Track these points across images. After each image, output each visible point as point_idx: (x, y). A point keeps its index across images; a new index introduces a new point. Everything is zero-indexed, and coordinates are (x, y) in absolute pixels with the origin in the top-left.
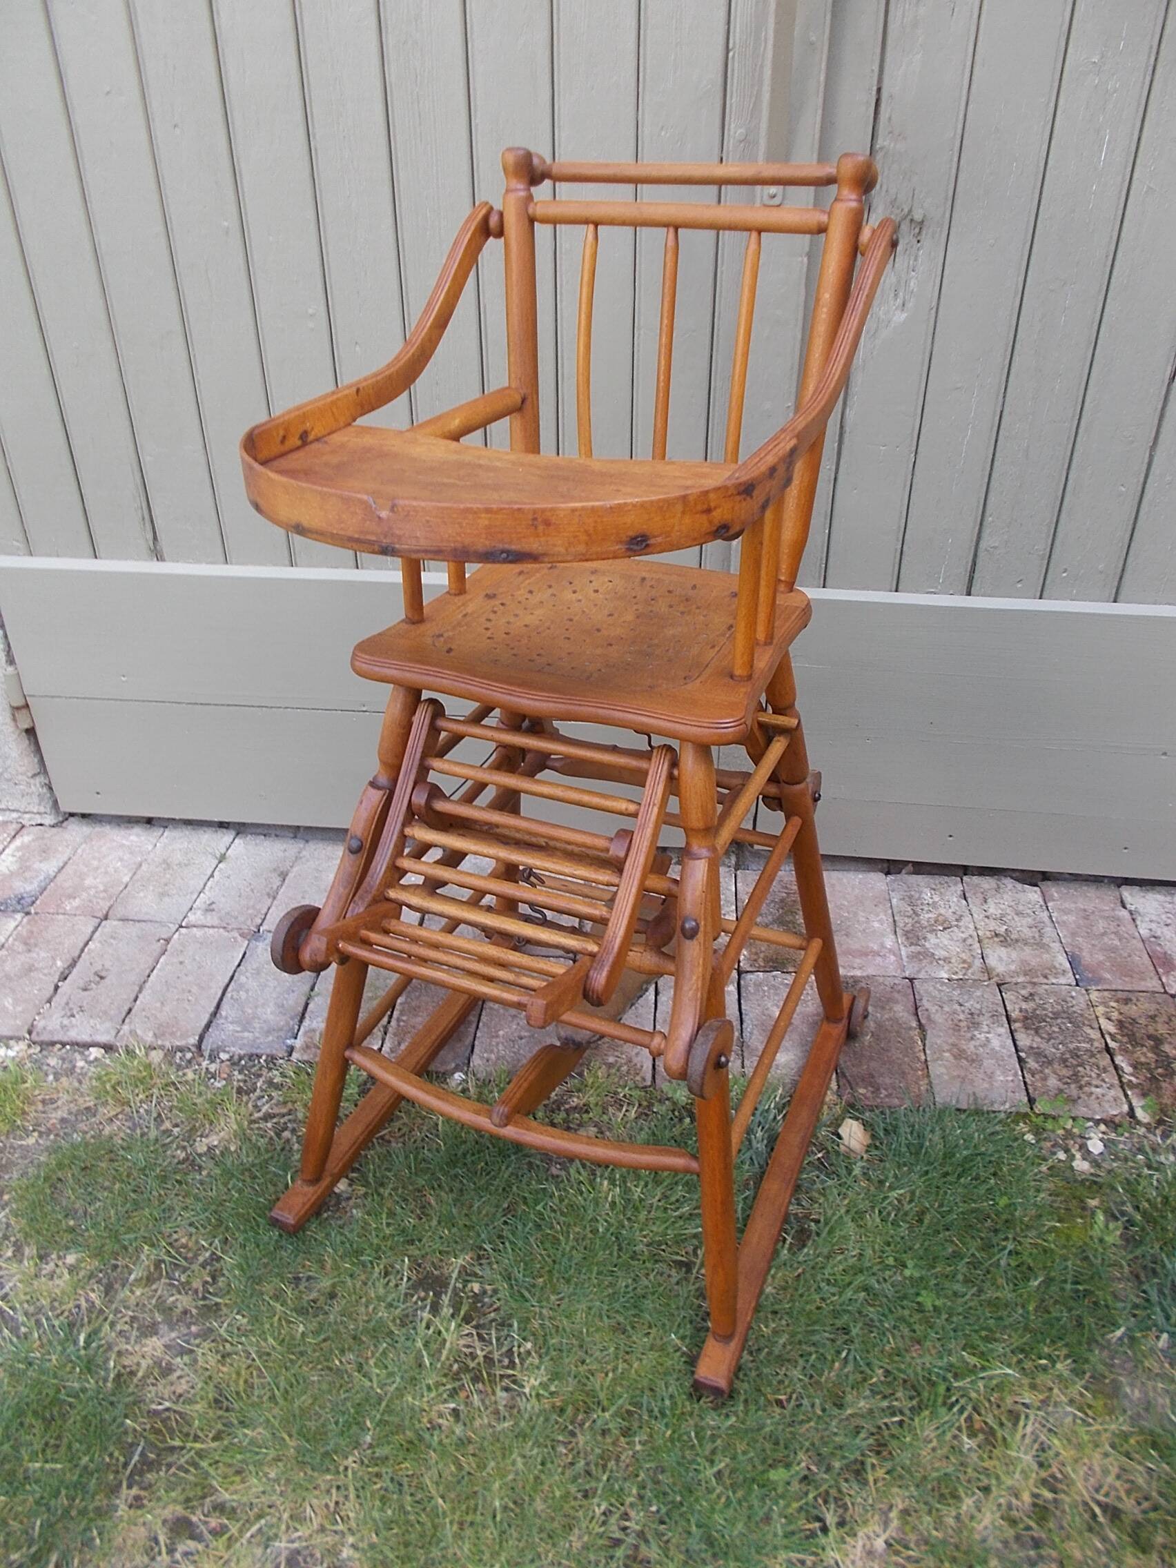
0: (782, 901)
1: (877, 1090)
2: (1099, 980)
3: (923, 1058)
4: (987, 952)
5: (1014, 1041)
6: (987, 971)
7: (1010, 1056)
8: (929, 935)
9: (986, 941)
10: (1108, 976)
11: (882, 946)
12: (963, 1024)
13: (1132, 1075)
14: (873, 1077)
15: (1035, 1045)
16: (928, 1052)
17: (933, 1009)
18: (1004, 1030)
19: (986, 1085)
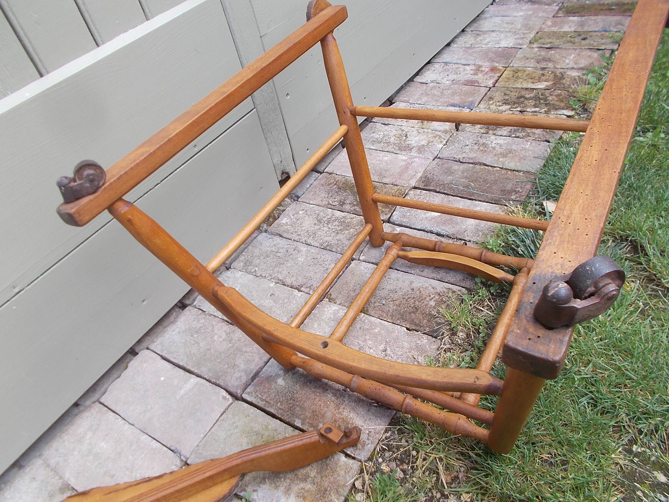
0: (339, 188)
1: (516, 192)
2: (472, 103)
3: (498, 169)
4: (432, 128)
5: (501, 136)
6: (446, 132)
7: (512, 139)
8: (408, 143)
9: (423, 126)
10: (470, 99)
11: (405, 160)
12: (482, 148)
13: (541, 109)
14: (505, 190)
15: (509, 130)
16: (496, 165)
17: (464, 155)
18: (493, 137)
19: (531, 152)
